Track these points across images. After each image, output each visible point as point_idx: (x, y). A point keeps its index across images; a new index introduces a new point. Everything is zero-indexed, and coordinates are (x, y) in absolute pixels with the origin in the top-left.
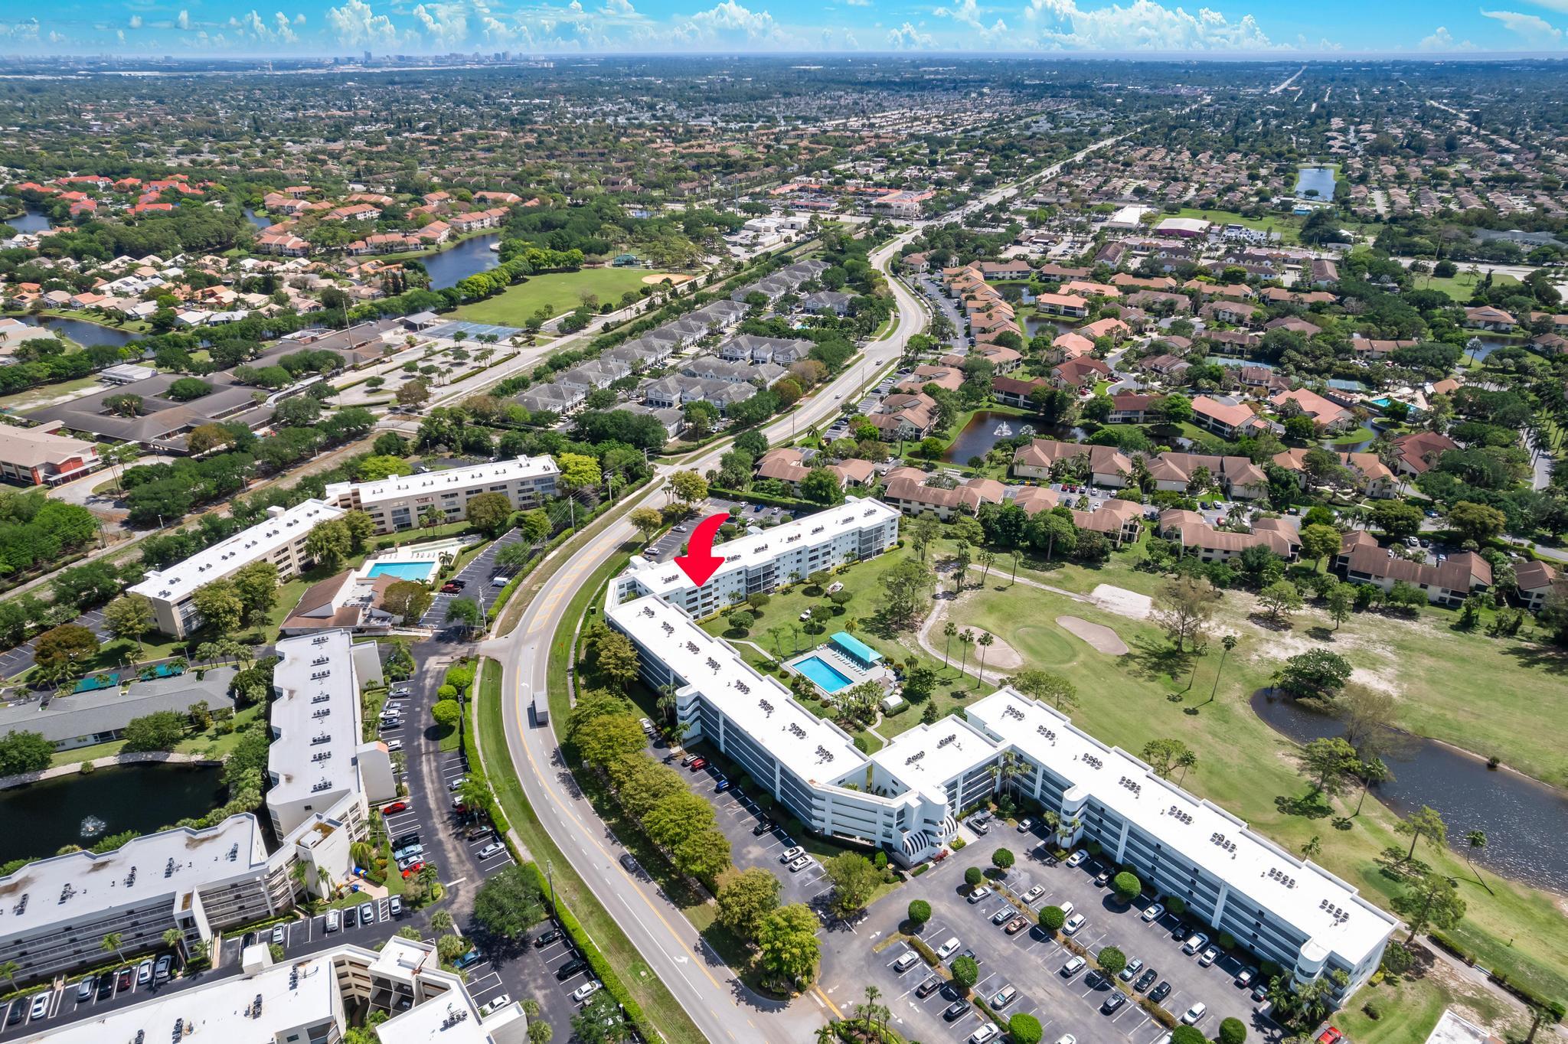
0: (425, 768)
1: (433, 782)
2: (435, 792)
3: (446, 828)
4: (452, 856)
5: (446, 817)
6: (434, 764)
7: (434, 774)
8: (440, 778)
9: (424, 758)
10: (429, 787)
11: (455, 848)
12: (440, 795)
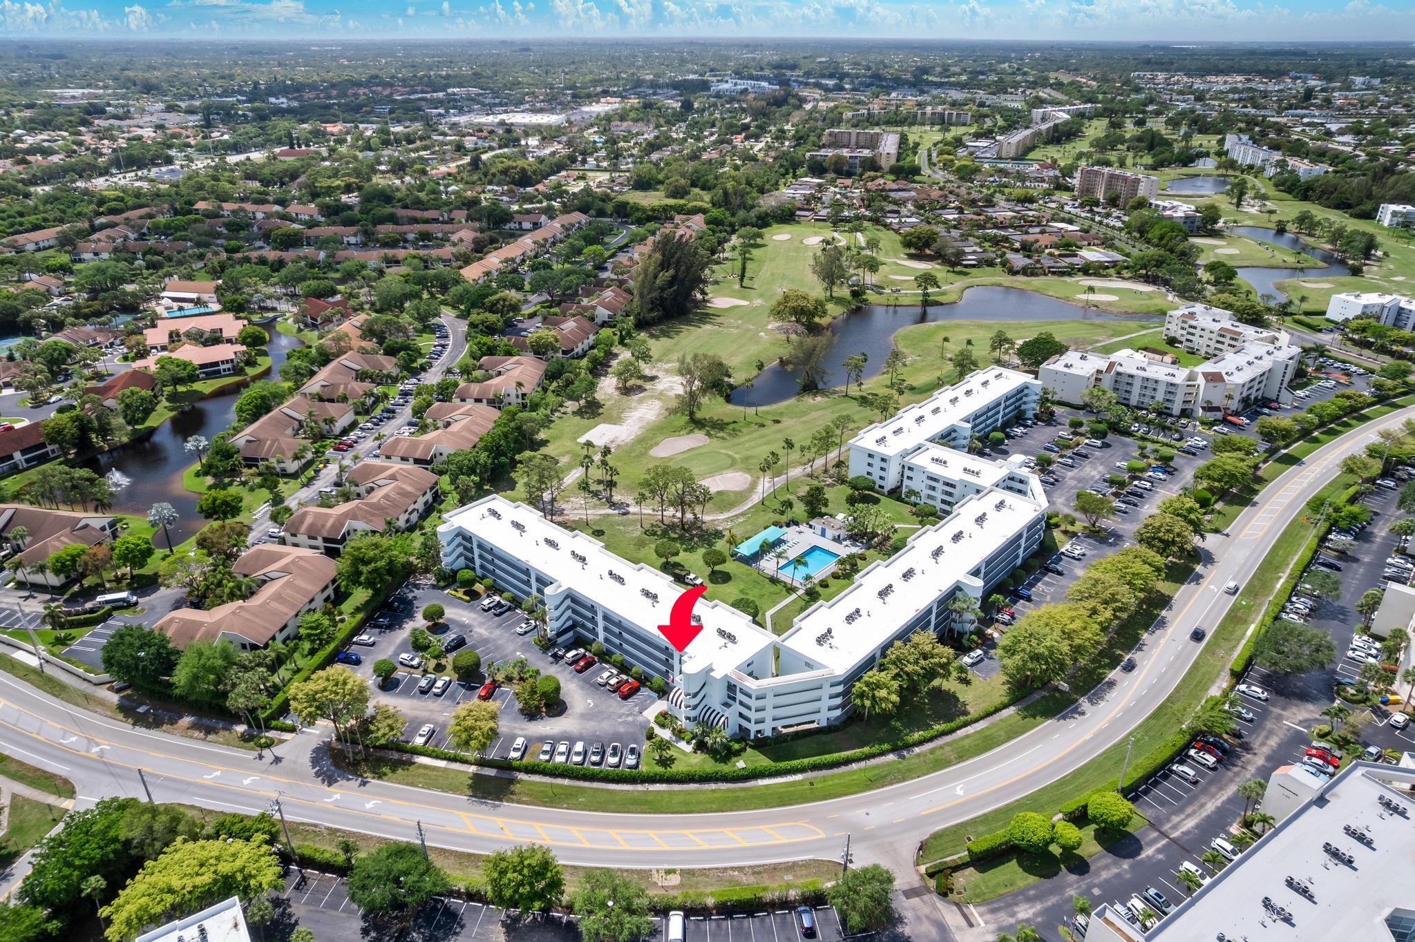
0: (1190, 824)
1: (1202, 805)
2: (1213, 796)
3: (1249, 762)
4: (1273, 742)
5: (1236, 769)
6: (1175, 819)
7: (1189, 810)
8: (1190, 802)
9: (1175, 834)
10: (1211, 806)
11: (1263, 744)
12: (1213, 789)
